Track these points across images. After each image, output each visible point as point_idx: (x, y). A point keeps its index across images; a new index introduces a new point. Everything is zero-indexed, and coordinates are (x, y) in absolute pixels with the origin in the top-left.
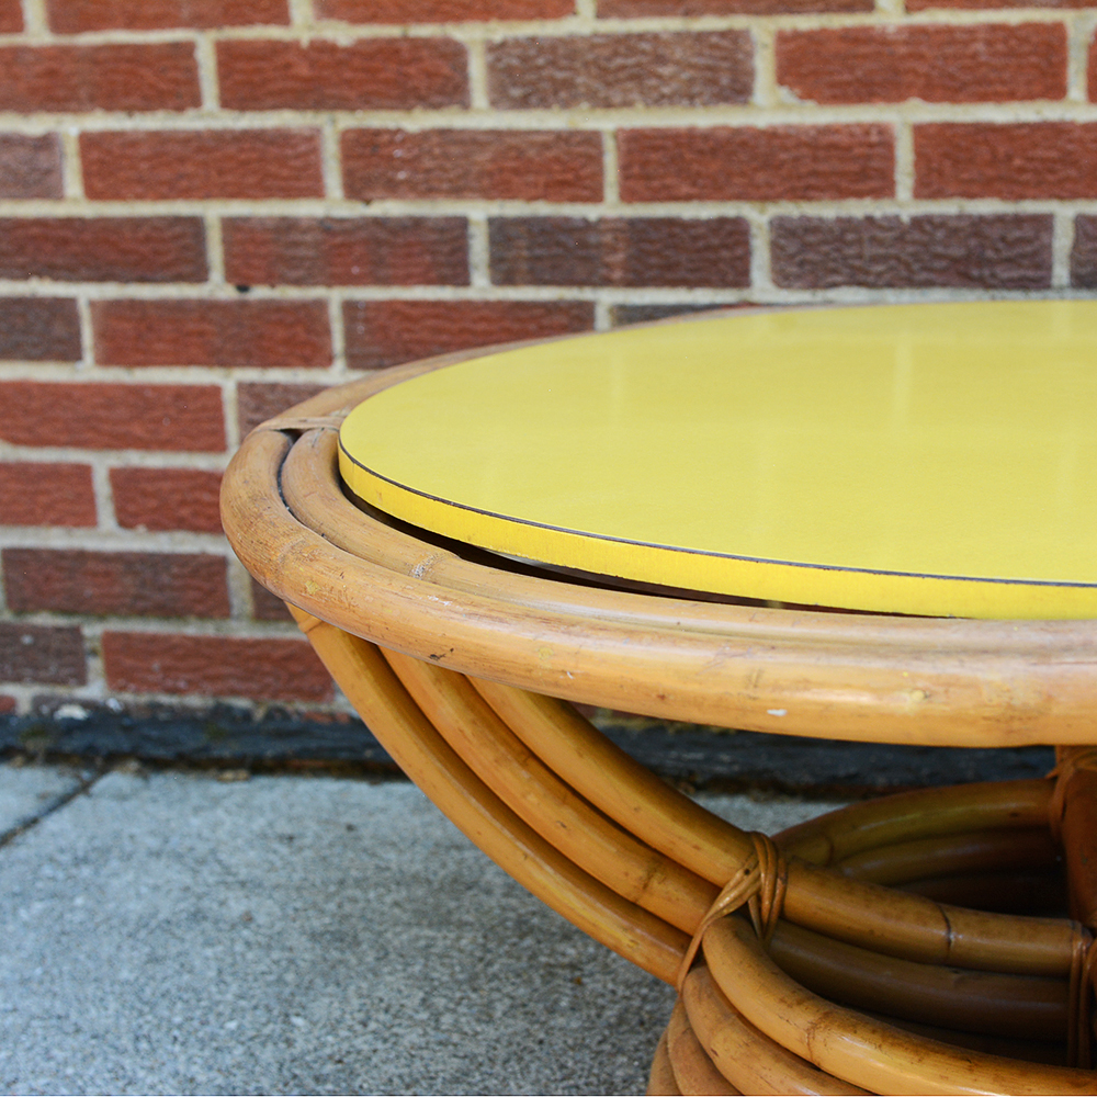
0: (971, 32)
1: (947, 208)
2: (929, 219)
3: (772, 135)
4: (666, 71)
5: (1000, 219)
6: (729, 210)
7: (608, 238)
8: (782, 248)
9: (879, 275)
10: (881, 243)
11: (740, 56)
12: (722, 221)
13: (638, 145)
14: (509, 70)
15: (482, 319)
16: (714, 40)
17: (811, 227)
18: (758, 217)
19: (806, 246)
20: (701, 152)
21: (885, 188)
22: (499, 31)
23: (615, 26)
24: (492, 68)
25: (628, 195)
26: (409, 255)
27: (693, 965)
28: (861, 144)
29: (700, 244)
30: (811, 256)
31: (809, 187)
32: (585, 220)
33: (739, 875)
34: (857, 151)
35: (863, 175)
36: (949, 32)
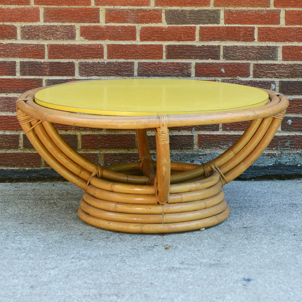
0: (118, 27)
1: (114, 60)
2: (110, 63)
3: (79, 46)
4: (58, 33)
5: (124, 63)
6: (71, 60)
7: (46, 66)
8: (81, 68)
9: (101, 73)
10: (101, 67)
11: (73, 31)
12: (69, 63)
13: (52, 48)
14: (26, 32)
15: (18, 82)
16: (68, 27)
17: (87, 64)
18: (76, 62)
19: (86, 68)
20: (65, 49)
21: (102, 57)
22: (24, 24)
23: (47, 24)
24: (22, 31)
25: (50, 57)
26: (3, 69)
27: (88, 185)
28: (97, 48)
29: (65, 67)
30: (87, 70)
31: (87, 56)
32: (41, 62)
33: (95, 170)
34: (96, 49)
35: (97, 54)
36: (114, 27)
